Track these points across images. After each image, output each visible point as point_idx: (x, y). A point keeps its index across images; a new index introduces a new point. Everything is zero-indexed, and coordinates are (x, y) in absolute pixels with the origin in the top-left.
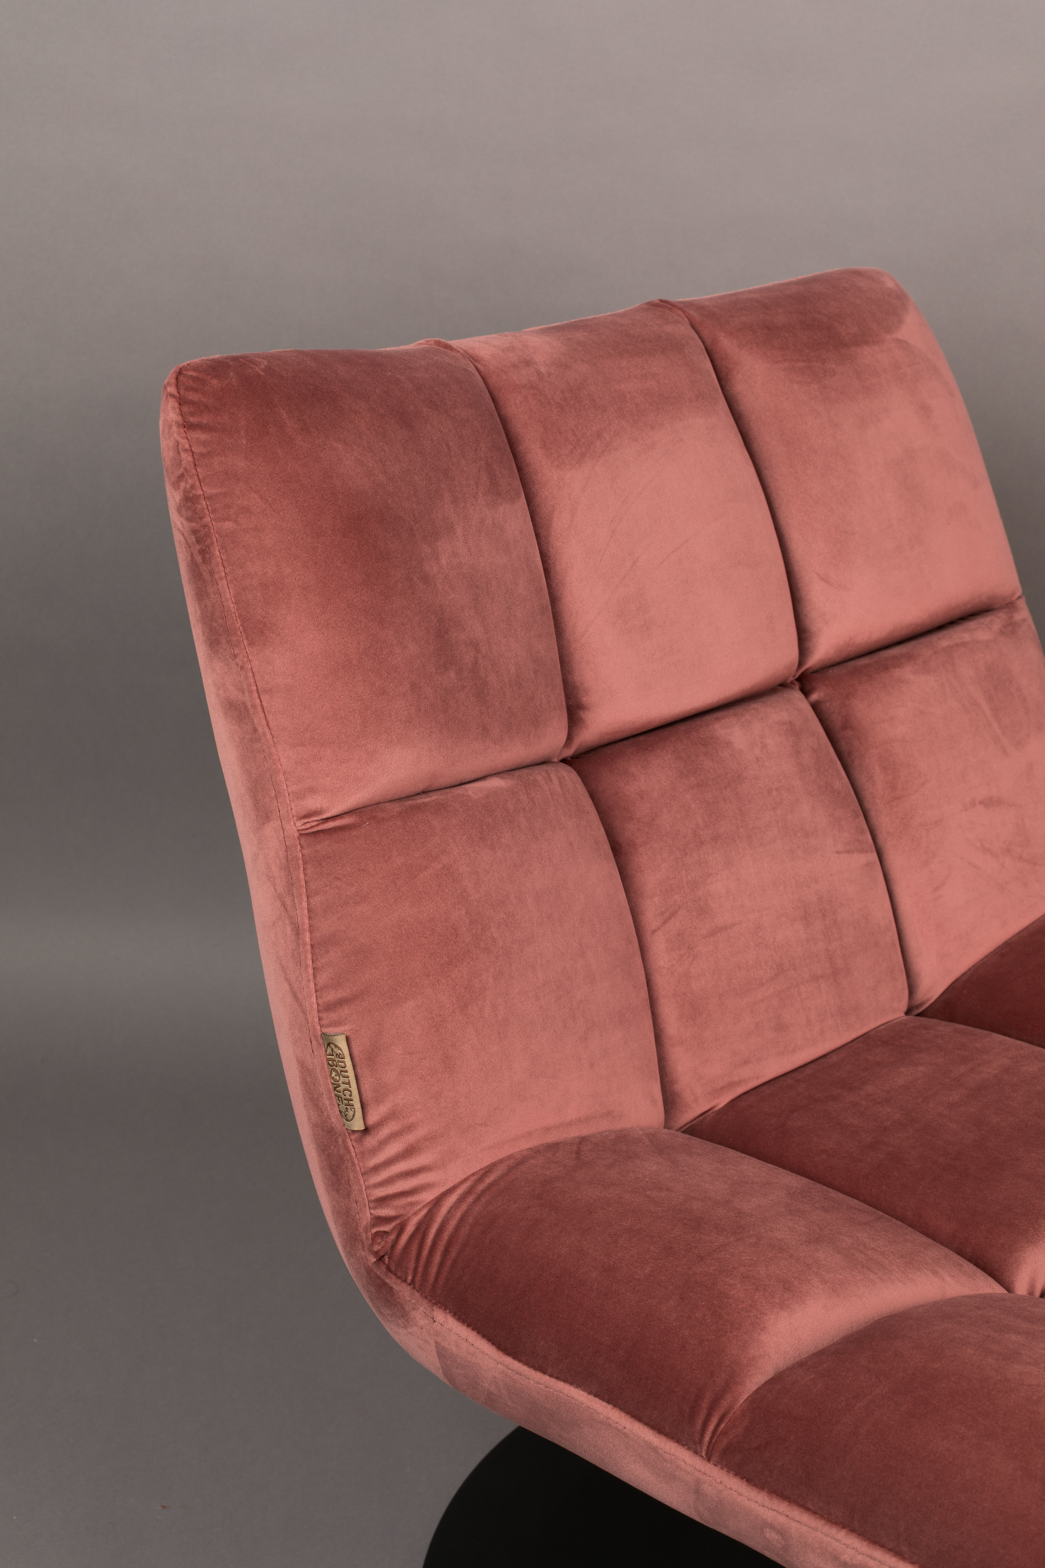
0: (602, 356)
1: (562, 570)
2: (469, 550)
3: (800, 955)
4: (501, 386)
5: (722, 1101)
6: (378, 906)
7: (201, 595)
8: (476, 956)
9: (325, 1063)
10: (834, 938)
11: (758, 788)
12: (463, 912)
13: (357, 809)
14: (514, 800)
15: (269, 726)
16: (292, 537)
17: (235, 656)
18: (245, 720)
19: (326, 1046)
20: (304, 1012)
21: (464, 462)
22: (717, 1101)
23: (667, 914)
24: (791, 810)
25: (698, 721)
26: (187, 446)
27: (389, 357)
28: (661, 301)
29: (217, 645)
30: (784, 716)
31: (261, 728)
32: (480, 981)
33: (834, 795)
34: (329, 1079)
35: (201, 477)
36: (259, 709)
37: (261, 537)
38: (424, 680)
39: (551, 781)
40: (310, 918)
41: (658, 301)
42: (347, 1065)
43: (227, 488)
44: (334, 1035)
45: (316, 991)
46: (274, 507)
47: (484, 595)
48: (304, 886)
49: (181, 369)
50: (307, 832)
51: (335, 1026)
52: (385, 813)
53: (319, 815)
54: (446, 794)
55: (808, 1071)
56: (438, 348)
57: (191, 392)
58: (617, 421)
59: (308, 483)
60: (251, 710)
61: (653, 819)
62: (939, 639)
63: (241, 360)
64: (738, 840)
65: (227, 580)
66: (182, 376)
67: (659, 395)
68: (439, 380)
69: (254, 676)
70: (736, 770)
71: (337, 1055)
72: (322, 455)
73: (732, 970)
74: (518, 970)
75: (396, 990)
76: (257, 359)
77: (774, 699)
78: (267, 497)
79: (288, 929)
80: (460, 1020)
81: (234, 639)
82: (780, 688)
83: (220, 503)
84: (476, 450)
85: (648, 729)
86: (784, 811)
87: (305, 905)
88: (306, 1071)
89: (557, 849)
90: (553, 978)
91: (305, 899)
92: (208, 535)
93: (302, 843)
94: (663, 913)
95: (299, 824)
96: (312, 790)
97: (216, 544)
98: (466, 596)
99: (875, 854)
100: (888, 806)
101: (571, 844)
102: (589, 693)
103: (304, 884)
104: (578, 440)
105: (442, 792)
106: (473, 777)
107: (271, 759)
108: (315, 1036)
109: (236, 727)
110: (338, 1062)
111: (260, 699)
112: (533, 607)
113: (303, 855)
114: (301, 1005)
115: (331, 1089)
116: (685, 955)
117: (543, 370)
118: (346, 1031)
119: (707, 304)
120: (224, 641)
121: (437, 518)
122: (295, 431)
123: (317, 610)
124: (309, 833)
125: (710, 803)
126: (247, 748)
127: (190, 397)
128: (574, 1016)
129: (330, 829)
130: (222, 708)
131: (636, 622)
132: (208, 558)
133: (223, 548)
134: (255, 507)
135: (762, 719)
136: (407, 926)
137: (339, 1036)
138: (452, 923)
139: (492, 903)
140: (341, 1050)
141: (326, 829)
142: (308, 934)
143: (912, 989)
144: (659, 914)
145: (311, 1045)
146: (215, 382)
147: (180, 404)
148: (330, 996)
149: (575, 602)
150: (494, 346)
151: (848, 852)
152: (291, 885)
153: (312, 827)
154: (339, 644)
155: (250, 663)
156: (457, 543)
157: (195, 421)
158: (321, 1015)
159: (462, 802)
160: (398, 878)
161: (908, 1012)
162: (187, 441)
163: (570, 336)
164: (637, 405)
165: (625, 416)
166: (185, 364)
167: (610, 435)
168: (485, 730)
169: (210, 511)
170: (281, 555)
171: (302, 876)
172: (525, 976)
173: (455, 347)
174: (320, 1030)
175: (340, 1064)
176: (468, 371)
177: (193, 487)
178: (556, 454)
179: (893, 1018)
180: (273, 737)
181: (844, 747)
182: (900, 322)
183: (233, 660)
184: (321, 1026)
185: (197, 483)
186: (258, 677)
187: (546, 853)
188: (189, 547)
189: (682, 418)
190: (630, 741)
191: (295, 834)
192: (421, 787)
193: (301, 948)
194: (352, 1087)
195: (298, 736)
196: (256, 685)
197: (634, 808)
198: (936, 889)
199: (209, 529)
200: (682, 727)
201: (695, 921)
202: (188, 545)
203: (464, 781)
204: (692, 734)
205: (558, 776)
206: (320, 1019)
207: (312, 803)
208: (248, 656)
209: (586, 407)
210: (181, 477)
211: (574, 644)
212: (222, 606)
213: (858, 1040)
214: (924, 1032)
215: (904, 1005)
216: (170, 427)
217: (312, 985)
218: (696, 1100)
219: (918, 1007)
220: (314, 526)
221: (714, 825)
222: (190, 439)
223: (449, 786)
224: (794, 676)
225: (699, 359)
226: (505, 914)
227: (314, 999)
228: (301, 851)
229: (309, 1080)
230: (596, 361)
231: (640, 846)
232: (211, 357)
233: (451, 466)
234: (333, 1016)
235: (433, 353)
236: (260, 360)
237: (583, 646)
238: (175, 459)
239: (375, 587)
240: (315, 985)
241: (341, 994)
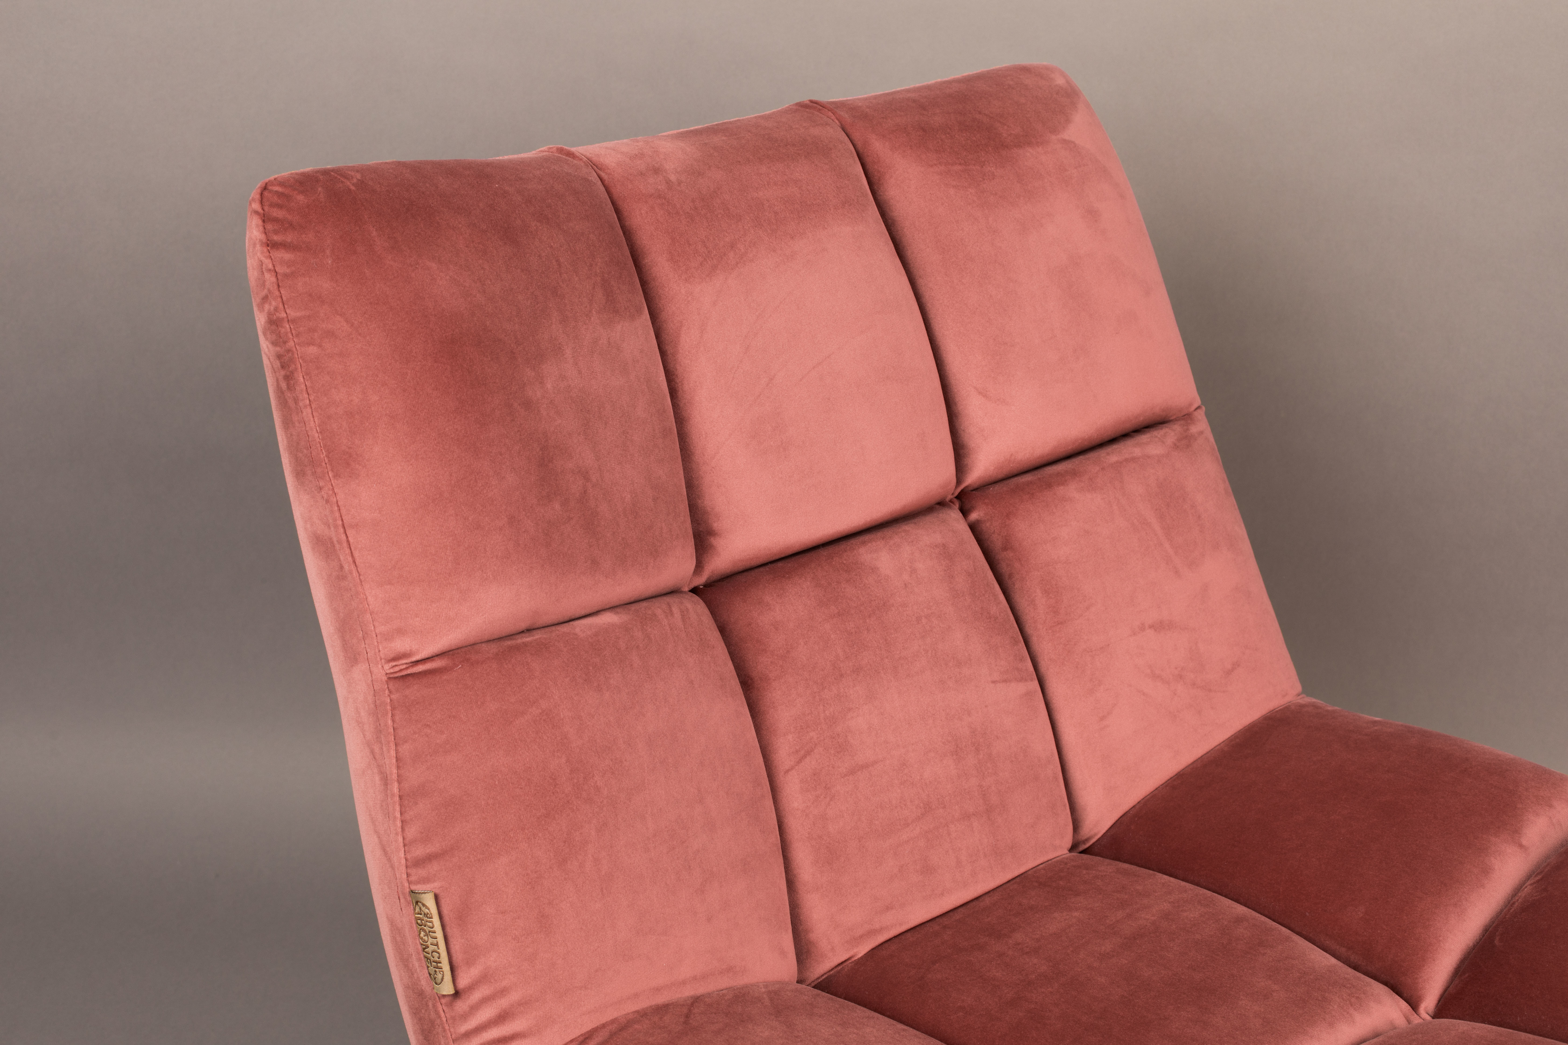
0: (739, 162)
1: (690, 389)
2: (580, 372)
3: (950, 792)
4: (626, 195)
5: (862, 950)
6: (470, 756)
7: (287, 423)
8: (576, 807)
9: (414, 922)
10: (988, 773)
11: (905, 615)
12: (563, 760)
13: (450, 651)
14: (626, 637)
15: (355, 563)
16: (379, 362)
17: (321, 488)
18: (331, 556)
19: (414, 904)
20: (392, 867)
21: (577, 279)
22: (855, 950)
23: (802, 752)
24: (942, 639)
25: (843, 546)
26: (270, 266)
27: (501, 167)
28: (811, 101)
29: (303, 476)
30: (937, 538)
31: (347, 564)
32: (581, 833)
33: (990, 622)
34: (417, 940)
35: (284, 298)
36: (345, 544)
37: (346, 363)
38: (524, 513)
39: (672, 614)
40: (398, 767)
41: (808, 102)
42: (435, 926)
43: (311, 310)
44: (423, 893)
45: (405, 846)
46: (360, 331)
47: (596, 419)
48: (393, 733)
49: (266, 184)
50: (396, 675)
51: (424, 884)
52: (480, 654)
53: (408, 657)
54: (551, 632)
55: (957, 916)
56: (560, 155)
57: (275, 209)
58: (753, 231)
59: (398, 305)
60: (337, 546)
61: (788, 652)
62: (1108, 454)
63: (332, 173)
64: (882, 672)
65: (311, 408)
66: (267, 191)
67: (801, 203)
68: (554, 192)
69: (340, 510)
70: (881, 596)
71: (425, 914)
72: (413, 275)
73: (874, 810)
74: (625, 821)
75: (488, 844)
76: (350, 173)
77: (929, 519)
78: (353, 321)
79: (377, 778)
80: (557, 876)
81: (319, 470)
82: (938, 506)
83: (304, 327)
84: (591, 265)
85: (787, 555)
86: (934, 640)
87: (393, 753)
88: (395, 929)
89: (674, 689)
90: (666, 827)
91: (393, 747)
92: (292, 360)
93: (390, 687)
94: (797, 751)
95: (387, 667)
96: (400, 632)
97: (300, 370)
98: (575, 422)
99: (1036, 682)
100: (1050, 631)
101: (692, 682)
102: (721, 518)
103: (392, 731)
104: (709, 252)
105: (547, 629)
106: (583, 613)
107: (358, 598)
108: (404, 894)
109: (323, 563)
110: (426, 922)
111: (346, 534)
112: (654, 430)
113: (391, 700)
114: (389, 860)
115: (420, 949)
116: (821, 795)
117: (673, 178)
118: (435, 888)
119: (860, 104)
120: (309, 472)
121: (543, 339)
122: (384, 250)
123: (406, 440)
124: (397, 677)
125: (852, 633)
126: (334, 585)
127: (275, 214)
128: (690, 867)
129: (420, 673)
130: (309, 542)
131: (772, 443)
132: (292, 384)
133: (307, 374)
134: (341, 330)
135: (912, 542)
136: (500, 777)
137: (427, 894)
138: (551, 772)
139: (596, 750)
140: (429, 909)
141: (416, 673)
142: (396, 785)
143: (1076, 825)
144: (793, 753)
145: (400, 902)
146: (301, 198)
147: (264, 221)
148: (419, 851)
149: (705, 423)
150: (622, 153)
151: (1005, 681)
152: (378, 731)
153: (401, 670)
154: (429, 476)
155: (336, 496)
156: (565, 365)
157: (279, 239)
158: (409, 871)
159: (567, 641)
160: (492, 725)
161: (1072, 849)
162: (270, 261)
163: (706, 141)
164: (776, 213)
165: (762, 225)
166: (272, 178)
167: (745, 246)
168: (595, 563)
169: (294, 335)
170: (367, 382)
171: (390, 723)
172: (632, 827)
173: (578, 154)
174: (408, 887)
175: (428, 924)
176: (588, 180)
177: (276, 309)
178: (685, 267)
179: (1054, 857)
180: (360, 575)
181: (1004, 568)
182: (1068, 121)
183: (318, 492)
184: (410, 883)
185: (281, 306)
186: (343, 511)
187: (662, 693)
188: (275, 373)
189: (826, 226)
190: (767, 568)
191: (383, 678)
192: (523, 626)
193: (389, 799)
194: (440, 948)
195: (385, 574)
196: (342, 520)
197: (767, 640)
198: (1103, 718)
199: (293, 354)
200: (824, 552)
201: (834, 759)
202: (274, 370)
203: (573, 617)
204: (835, 559)
205: (680, 609)
206: (408, 875)
207: (401, 645)
208: (333, 489)
209: (719, 216)
210: (265, 299)
211: (703, 467)
212: (307, 436)
213: (1015, 881)
214: (1084, 872)
215: (1068, 841)
216: (255, 245)
217: (400, 839)
218: (833, 949)
219: (1084, 842)
220: (403, 351)
221: (856, 656)
222: (273, 259)
223: (556, 623)
224: (953, 494)
225: (848, 163)
226: (612, 760)
227: (402, 855)
228: (389, 696)
229: (398, 939)
230: (732, 168)
231: (774, 680)
232: (302, 170)
233: (561, 283)
234: (422, 872)
235: (552, 162)
236: (353, 174)
237: (713, 469)
238: (259, 279)
239: (469, 415)
240: (404, 839)
241: (431, 849)
